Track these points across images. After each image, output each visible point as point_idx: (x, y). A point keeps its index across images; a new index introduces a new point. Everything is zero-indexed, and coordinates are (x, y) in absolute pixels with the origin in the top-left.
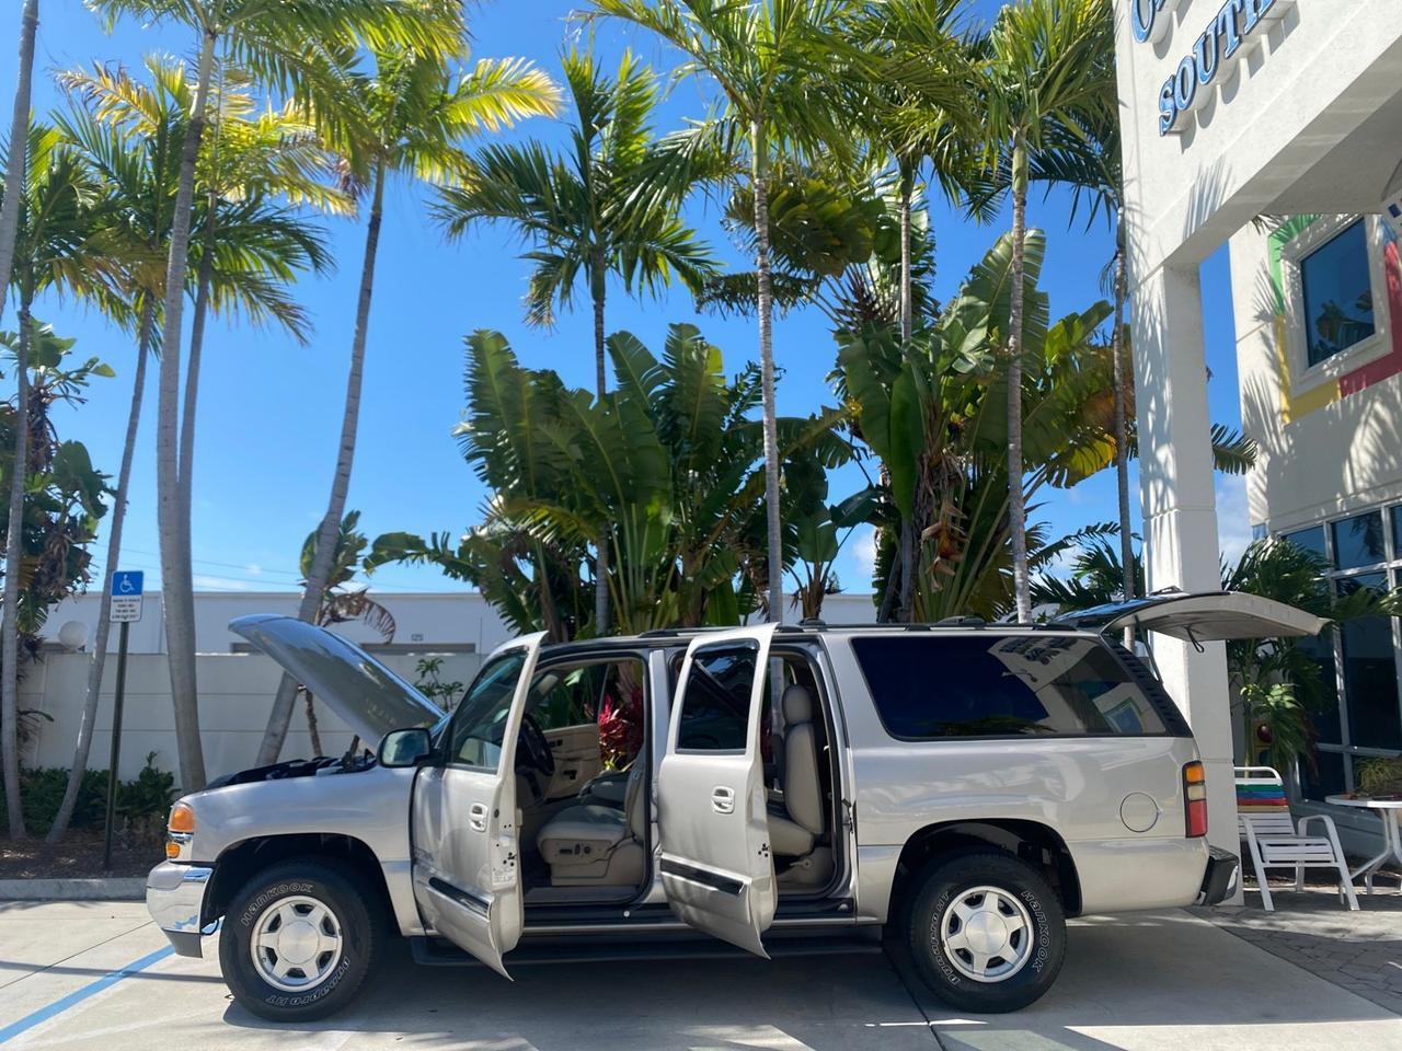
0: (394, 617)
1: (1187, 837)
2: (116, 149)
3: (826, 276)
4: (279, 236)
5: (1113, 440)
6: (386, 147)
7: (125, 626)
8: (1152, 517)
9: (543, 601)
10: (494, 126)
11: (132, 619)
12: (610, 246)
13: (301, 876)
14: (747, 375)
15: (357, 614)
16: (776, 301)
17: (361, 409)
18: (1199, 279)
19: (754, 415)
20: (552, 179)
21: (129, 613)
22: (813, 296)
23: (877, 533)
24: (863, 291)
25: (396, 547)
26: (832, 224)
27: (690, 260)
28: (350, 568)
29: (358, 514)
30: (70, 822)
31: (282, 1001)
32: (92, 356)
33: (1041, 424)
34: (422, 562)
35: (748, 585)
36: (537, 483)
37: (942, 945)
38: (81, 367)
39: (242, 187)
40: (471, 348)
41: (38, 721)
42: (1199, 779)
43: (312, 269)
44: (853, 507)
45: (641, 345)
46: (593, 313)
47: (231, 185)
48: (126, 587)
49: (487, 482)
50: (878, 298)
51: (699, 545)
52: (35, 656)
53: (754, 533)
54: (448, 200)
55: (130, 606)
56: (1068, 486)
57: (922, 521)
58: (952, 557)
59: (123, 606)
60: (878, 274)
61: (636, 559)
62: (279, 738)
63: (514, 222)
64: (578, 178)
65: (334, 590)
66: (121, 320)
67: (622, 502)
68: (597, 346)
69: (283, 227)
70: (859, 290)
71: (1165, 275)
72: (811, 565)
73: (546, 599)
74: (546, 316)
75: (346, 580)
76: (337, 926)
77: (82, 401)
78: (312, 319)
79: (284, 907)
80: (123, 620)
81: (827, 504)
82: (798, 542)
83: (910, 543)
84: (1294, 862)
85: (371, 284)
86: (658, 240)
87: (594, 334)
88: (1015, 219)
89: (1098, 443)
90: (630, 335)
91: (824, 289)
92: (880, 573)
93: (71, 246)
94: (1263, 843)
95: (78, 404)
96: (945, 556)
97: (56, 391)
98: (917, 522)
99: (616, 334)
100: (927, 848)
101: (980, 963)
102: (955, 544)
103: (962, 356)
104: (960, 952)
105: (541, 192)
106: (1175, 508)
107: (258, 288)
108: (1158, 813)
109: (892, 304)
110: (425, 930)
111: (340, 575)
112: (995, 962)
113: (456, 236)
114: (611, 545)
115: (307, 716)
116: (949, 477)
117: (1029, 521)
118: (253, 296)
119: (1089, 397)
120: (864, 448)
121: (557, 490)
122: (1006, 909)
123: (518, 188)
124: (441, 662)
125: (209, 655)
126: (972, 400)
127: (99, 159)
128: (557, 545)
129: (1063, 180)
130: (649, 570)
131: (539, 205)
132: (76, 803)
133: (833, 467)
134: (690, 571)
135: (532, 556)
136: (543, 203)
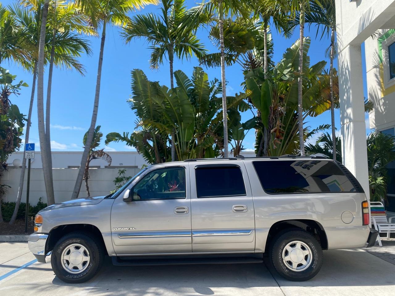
0: (111, 157)
1: (363, 225)
3: (240, 53)
4: (75, 43)
5: (329, 102)
6: (106, 15)
7: (30, 160)
8: (345, 124)
9: (156, 152)
10: (139, 8)
11: (32, 158)
12: (174, 44)
13: (77, 237)
15: (101, 157)
18: (361, 49)
19: (219, 96)
20: (156, 24)
21: (31, 156)
22: (236, 60)
23: (256, 132)
24: (252, 58)
26: (242, 37)
27: (198, 49)
28: (98, 143)
29: (100, 126)
30: (16, 218)
31: (71, 277)
32: (21, 80)
33: (307, 97)
34: (121, 141)
35: (217, 147)
36: (153, 117)
37: (282, 259)
38: (19, 84)
39: (63, 28)
40: (133, 75)
41: (7, 188)
42: (367, 206)
43: (85, 53)
44: (249, 123)
47: (60, 27)
48: (29, 148)
49: (138, 116)
50: (256, 60)
51: (203, 135)
52: (5, 169)
53: (219, 131)
54: (125, 31)
55: (31, 154)
56: (315, 116)
57: (271, 127)
58: (280, 138)
59: (29, 154)
60: (256, 53)
61: (183, 139)
62: (77, 194)
63: (146, 37)
64: (165, 24)
65: (93, 149)
66: (28, 69)
67: (179, 122)
68: (171, 75)
69: (76, 40)
70: (250, 57)
71: (350, 48)
72: (236, 141)
74: (156, 66)
75: (97, 146)
76: (88, 253)
78: (85, 68)
79: (71, 247)
80: (29, 158)
81: (241, 122)
82: (232, 134)
83: (267, 134)
84: (387, 231)
85: (102, 57)
86: (189, 43)
87: (170, 71)
88: (300, 33)
89: (325, 103)
90: (181, 71)
91: (240, 57)
92: (257, 144)
93: (12, 46)
94: (379, 225)
95: (18, 95)
96: (278, 138)
97: (11, 91)
98: (269, 127)
99: (177, 71)
100: (277, 228)
101: (295, 265)
102: (281, 134)
103: (284, 75)
104: (288, 262)
105: (154, 29)
106: (352, 121)
107: (68, 59)
108: (353, 218)
109: (260, 62)
110: (116, 254)
111: (95, 145)
112: (300, 265)
113: (128, 42)
114: (176, 135)
115: (86, 187)
116: (279, 113)
117: (304, 127)
118: (68, 61)
119: (322, 89)
120: (253, 106)
121: (159, 118)
122: (303, 248)
123: (147, 28)
124: (125, 170)
125: (56, 169)
126: (286, 90)
127: (21, 20)
128: (159, 135)
129: (314, 22)
130: (187, 143)
131: (153, 32)
132: (18, 212)
133: (243, 112)
134: (200, 143)
135: (152, 139)
136: (154, 32)
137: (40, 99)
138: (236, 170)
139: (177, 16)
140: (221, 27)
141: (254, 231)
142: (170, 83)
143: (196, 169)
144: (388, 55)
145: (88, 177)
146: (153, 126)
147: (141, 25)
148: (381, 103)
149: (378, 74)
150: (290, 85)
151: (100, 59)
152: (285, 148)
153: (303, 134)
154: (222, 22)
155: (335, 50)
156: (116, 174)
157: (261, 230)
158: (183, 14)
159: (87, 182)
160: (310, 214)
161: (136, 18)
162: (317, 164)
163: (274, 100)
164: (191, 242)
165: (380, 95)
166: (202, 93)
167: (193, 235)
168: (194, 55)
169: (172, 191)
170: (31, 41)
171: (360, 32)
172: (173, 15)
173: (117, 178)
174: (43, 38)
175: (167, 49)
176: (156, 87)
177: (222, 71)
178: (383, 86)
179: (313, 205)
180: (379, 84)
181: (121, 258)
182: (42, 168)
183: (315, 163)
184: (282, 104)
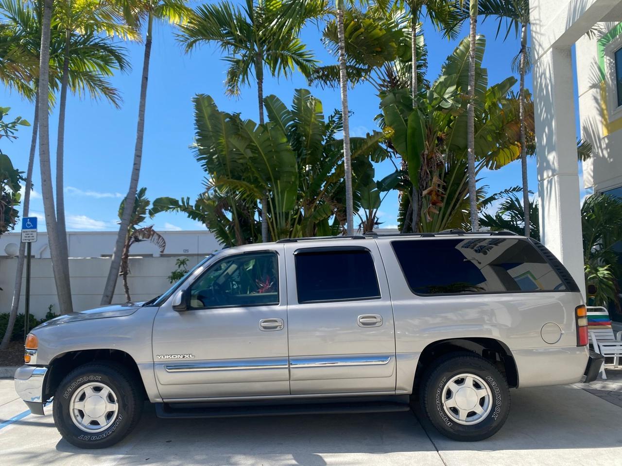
0: (165, 239)
1: (577, 346)
2: (19, 8)
3: (374, 67)
4: (102, 53)
5: (519, 144)
6: (153, 5)
7: (29, 244)
8: (544, 180)
11: (33, 241)
12: (265, 53)
13: (95, 372)
14: (334, 116)
15: (148, 238)
16: (349, 80)
17: (144, 137)
18: (571, 54)
19: (339, 135)
20: (235, 21)
21: (31, 238)
22: (367, 77)
23: (400, 195)
24: (392, 75)
25: (163, 205)
26: (377, 40)
27: (304, 60)
28: (143, 215)
29: (146, 189)
31: (87, 438)
32: (18, 116)
33: (483, 137)
34: (178, 211)
35: (336, 222)
36: (231, 172)
37: (442, 405)
38: (13, 121)
39: (83, 27)
40: (195, 104)
42: (582, 314)
43: (119, 68)
44: (387, 181)
45: (281, 102)
46: (257, 86)
47: (78, 26)
48: (29, 225)
49: (207, 172)
50: (399, 78)
51: (312, 202)
53: (339, 196)
54: (184, 32)
55: (31, 234)
56: (496, 169)
57: (423, 187)
58: (438, 204)
59: (28, 234)
60: (400, 67)
61: (281, 208)
62: (109, 298)
63: (218, 42)
64: (249, 21)
65: (135, 226)
66: (29, 97)
67: (273, 180)
68: (260, 103)
69: (105, 48)
70: (390, 73)
71: (553, 53)
72: (368, 211)
73: (237, 229)
74: (235, 91)
75: (141, 221)
76: (116, 398)
77: (15, 138)
78: (121, 95)
79: (87, 388)
80: (28, 241)
81: (375, 180)
82: (361, 199)
83: (417, 198)
84: (614, 354)
85: (147, 75)
86: (289, 50)
87: (258, 96)
88: (471, 30)
89: (511, 147)
90: (276, 96)
91: (373, 74)
92: (401, 214)
93: (0, 59)
94: (601, 344)
96: (434, 204)
98: (421, 187)
99: (268, 97)
100: (433, 353)
101: (463, 415)
102: (440, 198)
103: (445, 100)
104: (452, 409)
105: (230, 27)
106: (557, 174)
107: (94, 80)
108: (561, 334)
109: (406, 82)
110: (163, 399)
111: (138, 219)
112: (472, 414)
113: (189, 50)
114: (268, 202)
115: (124, 287)
116: (437, 164)
117: (478, 186)
118: (92, 84)
119: (507, 124)
120: (393, 152)
121: (241, 175)
122: (477, 386)
123: (219, 26)
124: (188, 260)
125: (75, 258)
126: (448, 125)
127: (12, 15)
128: (242, 202)
129: (493, 13)
130: (287, 214)
131: (230, 34)
132: (14, 330)
133: (378, 162)
134: (308, 216)
135: (231, 209)
136: (232, 33)
137: (43, 144)
138: (363, 255)
139: (268, 7)
140: (339, 21)
141: (394, 357)
142: (259, 116)
143: (296, 256)
144: (614, 66)
145: (128, 272)
146: (232, 188)
147: (210, 22)
148: (604, 146)
149: (599, 98)
150: (455, 117)
151: (143, 78)
152: (447, 221)
153: (475, 197)
154: (342, 12)
155: (527, 60)
156: (172, 266)
157: (405, 356)
158: (278, 4)
159: (125, 279)
160: (487, 329)
161: (202, 11)
162: (499, 245)
163: (428, 142)
164: (288, 379)
165: (603, 132)
166: (311, 132)
167: (291, 366)
168: (297, 69)
169: (262, 292)
170: (29, 51)
171: (569, 25)
172: (262, 5)
173: (174, 273)
174: (46, 43)
175: (254, 61)
176: (236, 123)
177: (342, 94)
178: (607, 117)
179: (492, 313)
180: (602, 114)
181: (170, 405)
182: (50, 257)
183: (496, 242)
184: (441, 148)
